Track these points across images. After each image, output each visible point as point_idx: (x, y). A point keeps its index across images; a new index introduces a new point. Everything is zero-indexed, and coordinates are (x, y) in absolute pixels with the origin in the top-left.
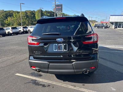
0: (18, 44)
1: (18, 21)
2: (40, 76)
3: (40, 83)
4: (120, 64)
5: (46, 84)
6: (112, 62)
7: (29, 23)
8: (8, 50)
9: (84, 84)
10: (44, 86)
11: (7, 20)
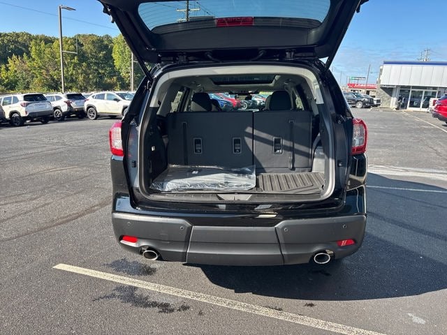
0: (55, 157)
1: (48, 71)
2: (148, 272)
3: (151, 300)
4: (429, 233)
5: (171, 302)
6: (403, 225)
7: (86, 79)
8: (17, 179)
9: (313, 302)
10: (165, 308)
11: (7, 69)
